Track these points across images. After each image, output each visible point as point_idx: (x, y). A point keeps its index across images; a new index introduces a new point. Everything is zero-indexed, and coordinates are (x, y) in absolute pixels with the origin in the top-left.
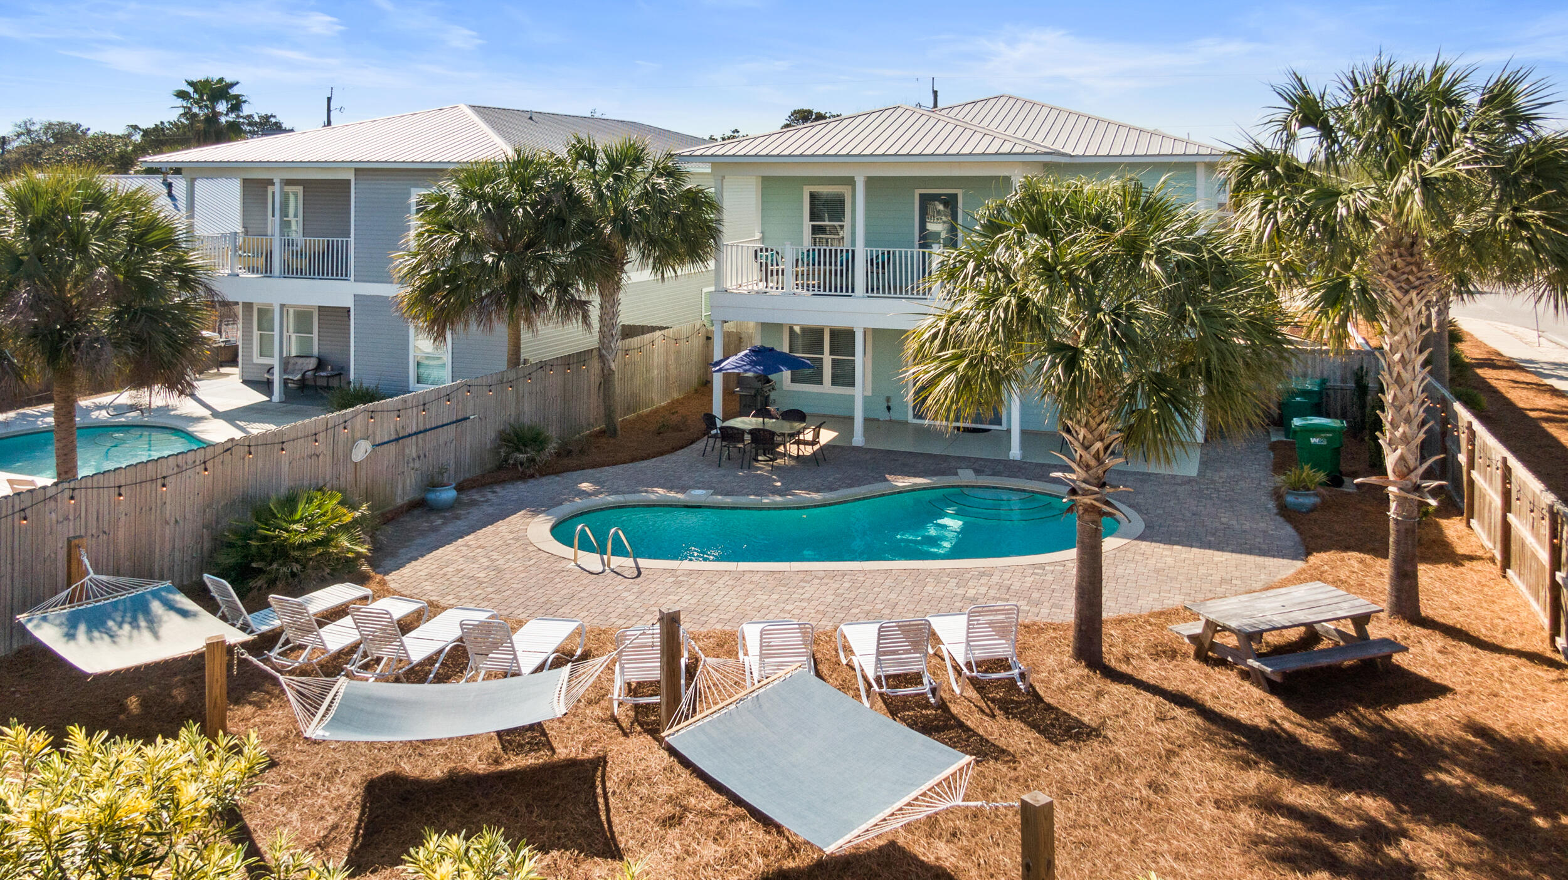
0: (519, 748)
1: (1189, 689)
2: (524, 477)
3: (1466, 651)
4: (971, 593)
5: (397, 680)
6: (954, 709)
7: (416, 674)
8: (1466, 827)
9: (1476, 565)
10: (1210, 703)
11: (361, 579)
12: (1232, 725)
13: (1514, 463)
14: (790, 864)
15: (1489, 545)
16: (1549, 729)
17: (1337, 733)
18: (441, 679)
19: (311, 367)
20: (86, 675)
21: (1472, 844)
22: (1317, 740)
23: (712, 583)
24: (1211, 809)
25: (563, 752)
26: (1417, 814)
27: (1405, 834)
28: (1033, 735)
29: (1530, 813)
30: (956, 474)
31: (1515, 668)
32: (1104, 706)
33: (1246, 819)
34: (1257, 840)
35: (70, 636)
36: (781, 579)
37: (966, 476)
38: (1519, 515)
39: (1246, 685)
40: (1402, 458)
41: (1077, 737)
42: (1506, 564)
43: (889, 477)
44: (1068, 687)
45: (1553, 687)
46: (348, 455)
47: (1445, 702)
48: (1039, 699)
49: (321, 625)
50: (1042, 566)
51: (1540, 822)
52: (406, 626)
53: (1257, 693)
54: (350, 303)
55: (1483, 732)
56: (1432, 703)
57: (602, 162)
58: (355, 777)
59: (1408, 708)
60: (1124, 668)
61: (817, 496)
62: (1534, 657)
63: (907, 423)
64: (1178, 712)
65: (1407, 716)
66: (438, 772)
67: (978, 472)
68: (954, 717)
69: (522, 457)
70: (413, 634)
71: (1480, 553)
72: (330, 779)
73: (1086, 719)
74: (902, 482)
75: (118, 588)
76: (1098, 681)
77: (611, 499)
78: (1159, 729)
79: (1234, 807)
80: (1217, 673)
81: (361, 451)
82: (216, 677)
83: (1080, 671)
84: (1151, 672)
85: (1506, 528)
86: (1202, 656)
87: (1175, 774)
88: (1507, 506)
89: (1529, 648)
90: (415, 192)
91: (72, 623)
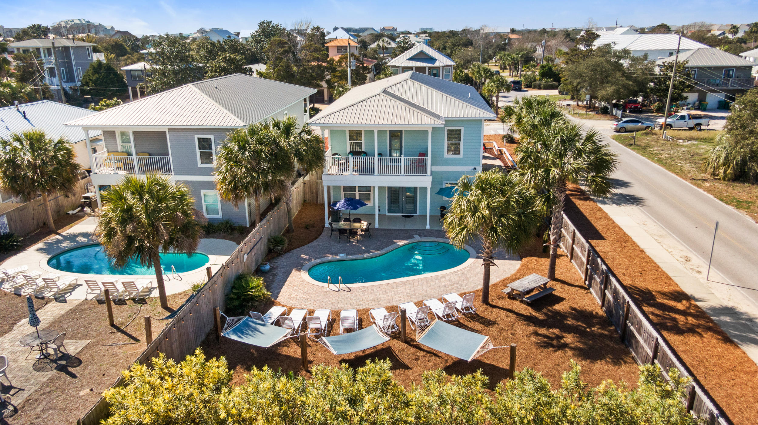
1: (510, 307)
3: (566, 287)
4: (443, 284)
6: (461, 321)
8: (575, 333)
9: (563, 257)
10: (516, 311)
11: (272, 303)
12: (522, 315)
13: (576, 231)
14: (448, 364)
15: (566, 251)
16: (587, 307)
17: (546, 314)
21: (577, 337)
22: (540, 316)
24: (526, 338)
26: (565, 332)
27: (563, 337)
28: (482, 325)
29: (585, 328)
30: (414, 238)
31: (577, 291)
32: (494, 315)
33: (533, 339)
34: (537, 343)
35: (242, 338)
36: (391, 286)
37: (417, 238)
38: (577, 246)
39: (523, 305)
40: (555, 238)
41: (491, 324)
42: (571, 258)
43: (395, 241)
44: (484, 311)
45: (586, 295)
46: (243, 261)
47: (564, 302)
48: (478, 315)
50: (456, 272)
51: (588, 330)
53: (526, 306)
55: (574, 309)
56: (562, 303)
59: (557, 305)
60: (494, 304)
61: (379, 252)
62: (581, 287)
63: (385, 215)
64: (510, 314)
65: (557, 307)
67: (420, 236)
68: (461, 323)
71: (563, 254)
73: (492, 319)
74: (401, 243)
76: (490, 309)
77: (317, 261)
78: (508, 319)
79: (530, 336)
80: (514, 301)
81: (245, 258)
83: (485, 306)
84: (500, 303)
85: (573, 248)
86: (509, 297)
87: (516, 331)
88: (573, 243)
89: (580, 285)
90: (197, 137)
91: (235, 332)
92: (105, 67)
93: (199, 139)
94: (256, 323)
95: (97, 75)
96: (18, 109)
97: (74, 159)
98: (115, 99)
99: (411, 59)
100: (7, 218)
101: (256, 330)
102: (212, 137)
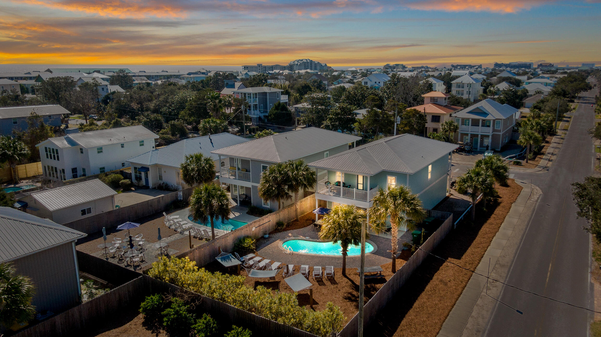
0: (272, 279)
2: (280, 232)
4: (338, 262)
5: (258, 270)
7: (261, 269)
10: (354, 281)
11: (254, 253)
12: (355, 284)
18: (264, 270)
19: (244, 197)
20: (225, 267)
23: (302, 257)
25: (276, 280)
28: (330, 283)
32: (341, 281)
33: (346, 295)
35: (222, 261)
41: (335, 284)
44: (340, 278)
46: (252, 230)
49: (249, 260)
50: (353, 258)
52: (259, 262)
54: (251, 187)
57: (295, 166)
58: (254, 281)
60: (348, 276)
64: (349, 282)
65: (378, 285)
66: (263, 281)
69: (280, 228)
70: (261, 263)
72: (251, 281)
73: (338, 282)
75: (225, 254)
77: (293, 238)
78: (345, 284)
79: (345, 293)
81: (254, 229)
82: (239, 268)
83: (342, 276)
84: (351, 276)
90: (262, 165)
91: (222, 259)
92: (281, 106)
93: (263, 166)
94: (232, 257)
95: (276, 111)
96: (210, 137)
97: (215, 168)
98: (270, 130)
99: (470, 112)
100: (183, 193)
101: (231, 260)
102: (268, 166)
